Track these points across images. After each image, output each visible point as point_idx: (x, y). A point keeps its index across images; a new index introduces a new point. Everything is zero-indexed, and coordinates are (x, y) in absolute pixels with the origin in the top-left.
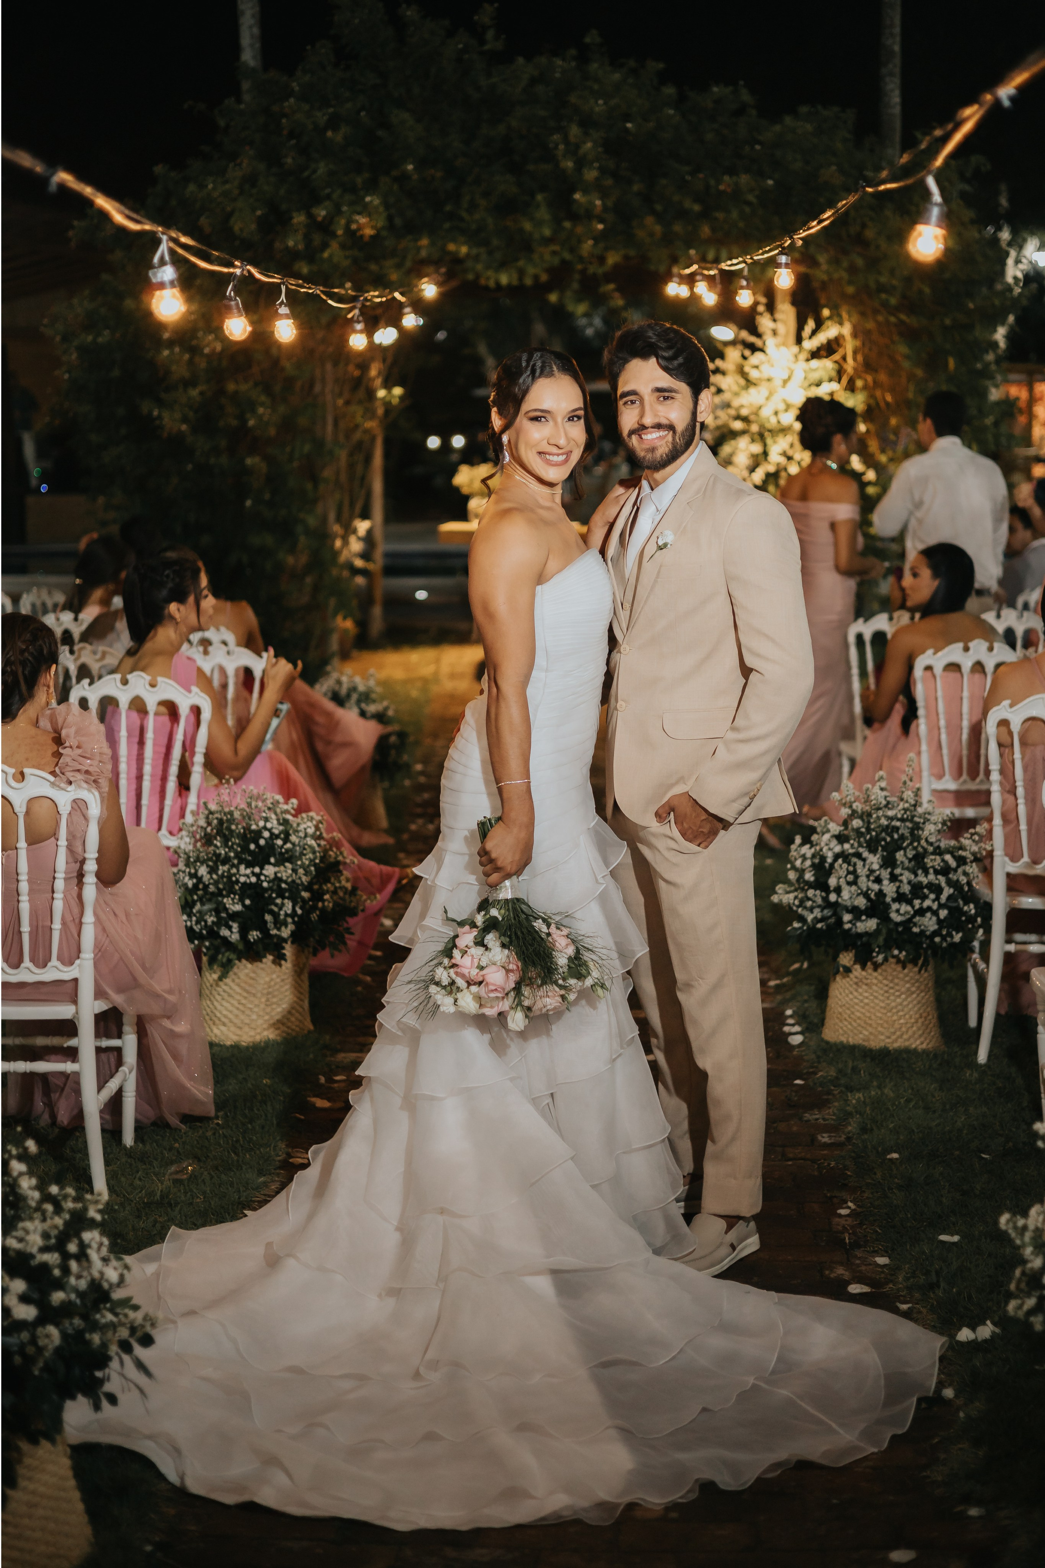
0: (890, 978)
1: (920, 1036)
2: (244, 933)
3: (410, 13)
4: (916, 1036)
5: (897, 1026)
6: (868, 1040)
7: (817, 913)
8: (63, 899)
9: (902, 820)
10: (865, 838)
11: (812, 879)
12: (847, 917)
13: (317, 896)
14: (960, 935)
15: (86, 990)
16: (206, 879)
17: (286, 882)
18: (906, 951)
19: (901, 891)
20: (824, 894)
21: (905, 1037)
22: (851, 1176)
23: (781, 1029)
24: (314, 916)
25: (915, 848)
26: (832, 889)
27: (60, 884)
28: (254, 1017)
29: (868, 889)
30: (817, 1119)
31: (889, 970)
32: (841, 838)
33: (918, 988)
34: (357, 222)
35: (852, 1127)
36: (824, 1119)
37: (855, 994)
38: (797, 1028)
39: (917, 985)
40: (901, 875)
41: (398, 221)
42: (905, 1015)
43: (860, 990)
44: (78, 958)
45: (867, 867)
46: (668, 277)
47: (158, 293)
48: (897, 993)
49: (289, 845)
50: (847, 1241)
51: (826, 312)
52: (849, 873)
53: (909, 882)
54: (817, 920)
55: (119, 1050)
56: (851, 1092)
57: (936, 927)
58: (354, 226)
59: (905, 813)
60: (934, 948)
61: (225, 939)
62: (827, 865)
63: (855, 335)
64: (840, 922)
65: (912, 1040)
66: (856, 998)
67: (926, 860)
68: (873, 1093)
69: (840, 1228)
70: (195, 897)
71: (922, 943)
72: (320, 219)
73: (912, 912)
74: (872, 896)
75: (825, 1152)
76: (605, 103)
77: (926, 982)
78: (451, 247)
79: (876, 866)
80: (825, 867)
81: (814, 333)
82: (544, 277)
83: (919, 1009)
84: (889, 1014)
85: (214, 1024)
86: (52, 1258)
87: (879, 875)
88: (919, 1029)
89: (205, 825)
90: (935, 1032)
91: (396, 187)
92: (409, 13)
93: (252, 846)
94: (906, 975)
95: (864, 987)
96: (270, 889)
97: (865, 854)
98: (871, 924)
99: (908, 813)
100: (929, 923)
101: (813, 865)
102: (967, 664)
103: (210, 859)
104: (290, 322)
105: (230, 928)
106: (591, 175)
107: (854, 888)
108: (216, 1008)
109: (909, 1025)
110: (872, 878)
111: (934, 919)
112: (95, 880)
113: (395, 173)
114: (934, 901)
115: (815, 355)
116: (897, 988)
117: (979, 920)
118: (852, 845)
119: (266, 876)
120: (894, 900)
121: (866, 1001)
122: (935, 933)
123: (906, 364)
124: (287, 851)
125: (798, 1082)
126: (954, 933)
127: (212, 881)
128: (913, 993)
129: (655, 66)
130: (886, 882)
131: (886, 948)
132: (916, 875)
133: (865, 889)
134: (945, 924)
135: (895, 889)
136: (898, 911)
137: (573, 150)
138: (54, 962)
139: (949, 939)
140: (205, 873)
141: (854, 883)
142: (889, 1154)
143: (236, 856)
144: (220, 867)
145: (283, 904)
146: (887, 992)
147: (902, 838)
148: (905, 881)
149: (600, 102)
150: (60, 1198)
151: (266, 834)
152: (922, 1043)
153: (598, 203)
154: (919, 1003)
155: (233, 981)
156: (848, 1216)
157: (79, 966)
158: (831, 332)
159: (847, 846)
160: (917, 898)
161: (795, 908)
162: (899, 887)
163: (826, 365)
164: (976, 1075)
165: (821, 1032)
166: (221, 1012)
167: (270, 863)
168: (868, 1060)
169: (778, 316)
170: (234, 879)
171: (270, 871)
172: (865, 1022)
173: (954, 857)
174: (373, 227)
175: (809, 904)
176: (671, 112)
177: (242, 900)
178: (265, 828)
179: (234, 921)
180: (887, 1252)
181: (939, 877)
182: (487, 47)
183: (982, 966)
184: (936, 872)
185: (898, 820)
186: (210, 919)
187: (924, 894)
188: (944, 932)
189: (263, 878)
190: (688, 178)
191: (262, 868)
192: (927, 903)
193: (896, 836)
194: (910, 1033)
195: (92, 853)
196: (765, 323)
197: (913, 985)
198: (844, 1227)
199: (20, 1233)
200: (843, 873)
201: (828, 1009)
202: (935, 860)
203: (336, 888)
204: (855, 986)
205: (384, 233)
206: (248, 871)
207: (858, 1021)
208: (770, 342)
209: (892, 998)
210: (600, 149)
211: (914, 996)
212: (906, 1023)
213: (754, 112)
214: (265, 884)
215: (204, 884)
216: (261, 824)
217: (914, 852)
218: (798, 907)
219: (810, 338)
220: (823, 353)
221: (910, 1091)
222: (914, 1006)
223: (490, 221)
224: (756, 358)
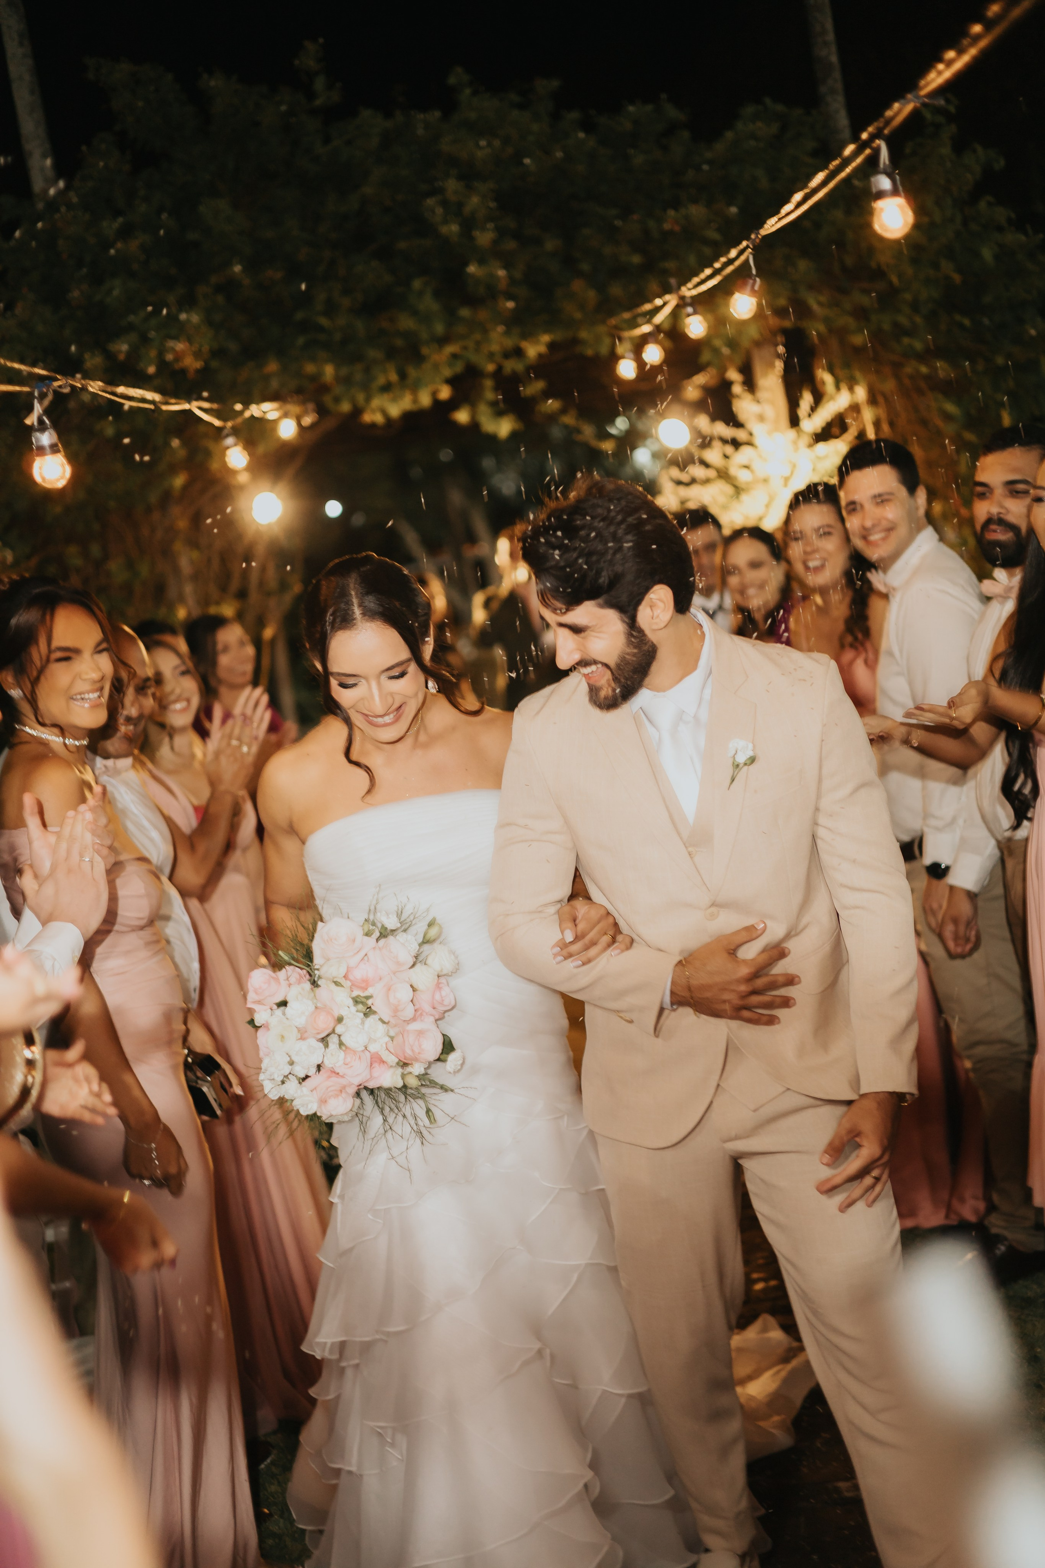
3: (214, 83)
41: (233, 347)
46: (614, 358)
51: (826, 378)
58: (167, 358)
72: (122, 357)
76: (489, 145)
78: (310, 368)
81: (813, 409)
82: (445, 393)
91: (220, 299)
92: (212, 83)
106: (484, 238)
113: (214, 279)
115: (824, 435)
123: (949, 429)
129: (546, 86)
137: (455, 210)
149: (483, 143)
153: (501, 273)
163: (837, 448)
169: (762, 394)
174: (197, 355)
176: (582, 136)
182: (318, 102)
190: (618, 223)
196: (745, 407)
205: (214, 364)
208: (759, 430)
210: (492, 205)
213: (686, 134)
219: (810, 415)
223: (360, 326)
224: (744, 455)
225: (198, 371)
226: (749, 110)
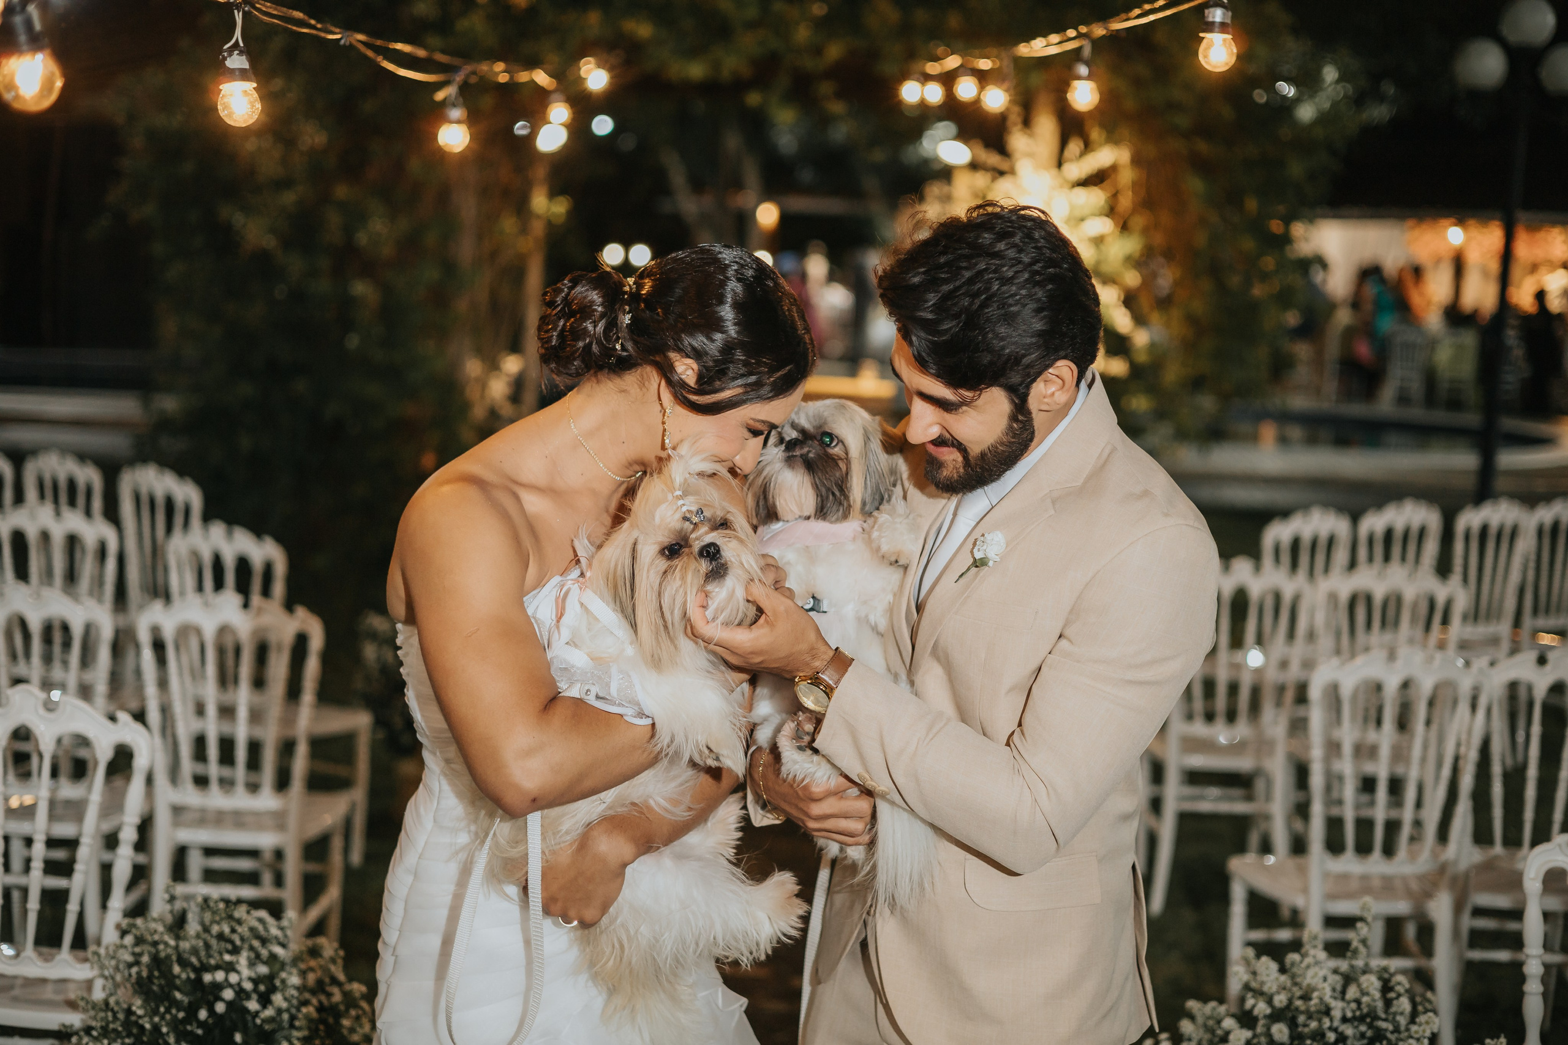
49: (269, 1012)
51: (1095, 134)
63: (1137, 161)
81: (1080, 156)
93: (203, 1014)
104: (250, 86)
115: (1085, 182)
151: (228, 994)
158: (1104, 156)
163: (1096, 197)
178: (227, 984)
196: (1018, 141)
208: (1025, 167)
216: (220, 976)
219: (1077, 160)
220: (1093, 181)
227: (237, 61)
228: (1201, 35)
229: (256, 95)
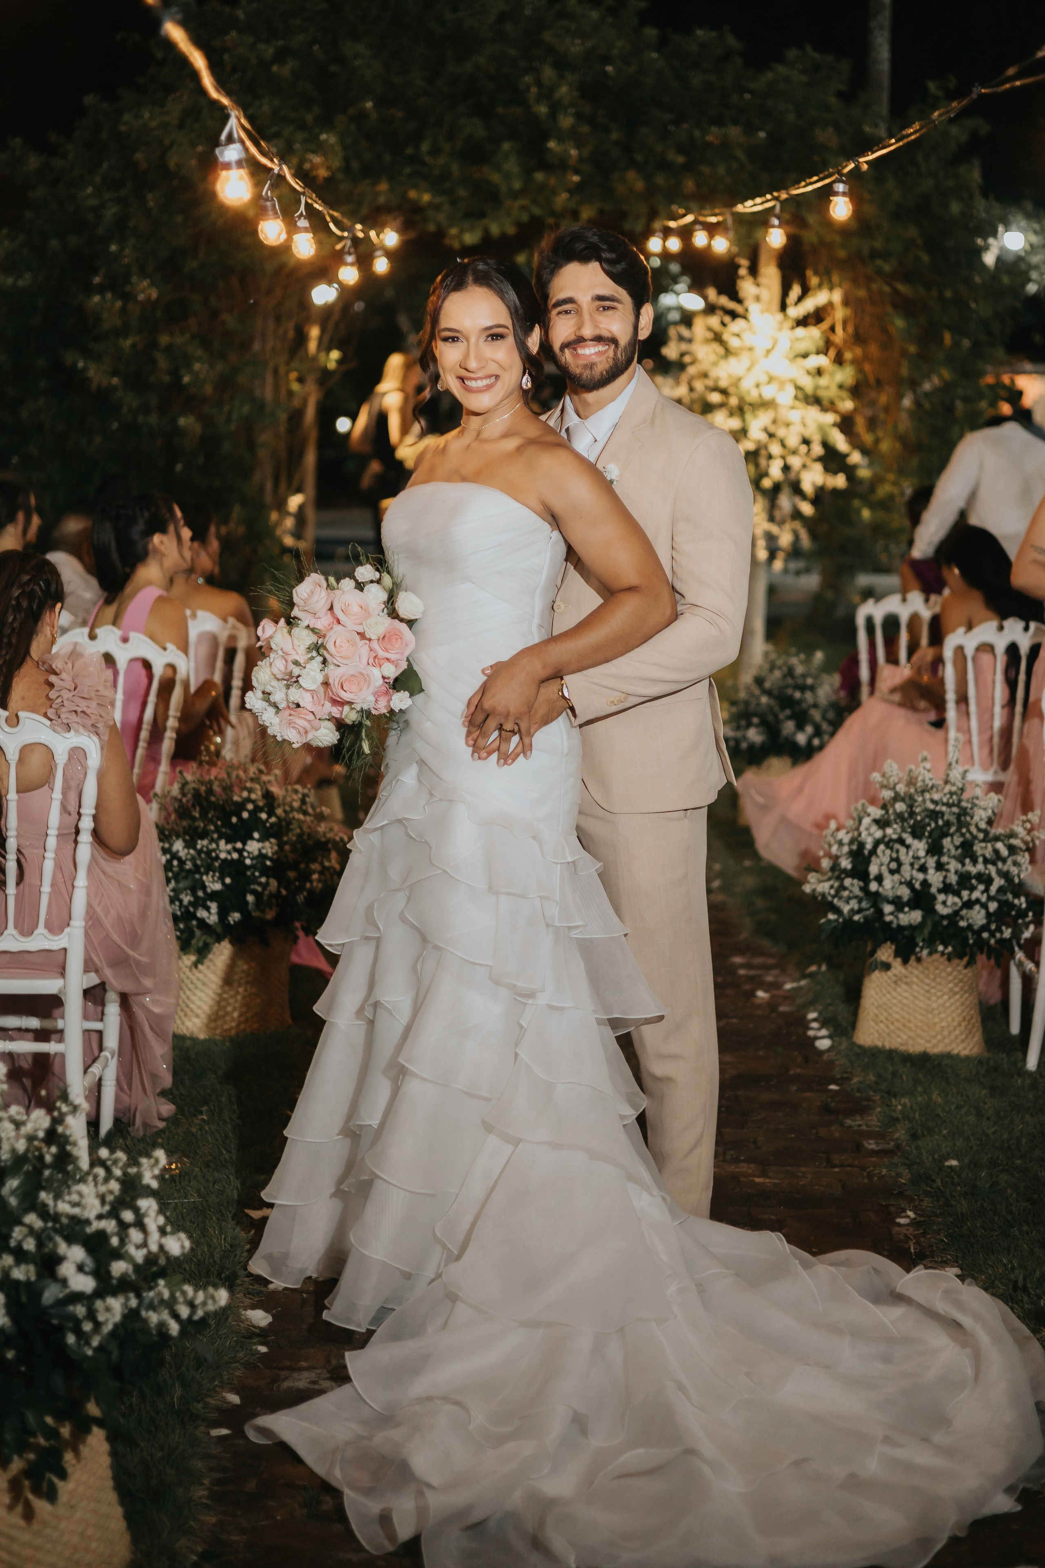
0: (932, 976)
1: (963, 1041)
2: (223, 914)
4: (959, 1040)
5: (938, 1028)
6: (906, 1044)
7: (854, 904)
8: (55, 859)
9: (948, 805)
10: (909, 824)
11: (849, 867)
12: (888, 908)
13: (305, 876)
14: (1010, 930)
15: (75, 963)
16: (182, 854)
17: (271, 859)
18: (953, 947)
19: (948, 881)
20: (861, 884)
21: (947, 1041)
22: (904, 1184)
23: (805, 1033)
24: (301, 898)
25: (963, 835)
26: (872, 877)
27: (52, 842)
28: (229, 1009)
29: (912, 879)
30: (860, 1126)
31: (932, 968)
32: (882, 823)
33: (962, 989)
34: (311, 161)
35: (900, 1133)
36: (867, 1126)
37: (894, 994)
38: (824, 1032)
39: (961, 984)
40: (948, 863)
41: (355, 165)
42: (947, 1017)
43: (899, 990)
44: (68, 925)
45: (911, 853)
46: (648, 233)
47: (224, 173)
48: (939, 994)
49: (273, 820)
50: (912, 1250)
51: (814, 278)
52: (892, 860)
53: (956, 872)
54: (853, 912)
55: (100, 1033)
56: (895, 1096)
57: (984, 921)
58: (307, 166)
59: (951, 797)
60: (981, 944)
61: (202, 923)
62: (866, 852)
63: (846, 302)
64: (880, 913)
65: (954, 1045)
66: (894, 998)
67: (975, 848)
68: (920, 1099)
69: (901, 1237)
70: (170, 874)
71: (967, 939)
73: (960, 904)
74: (917, 886)
75: (874, 1159)
76: (582, 44)
77: (970, 982)
79: (922, 853)
80: (863, 854)
81: (800, 299)
82: (512, 233)
83: (963, 1011)
84: (930, 1016)
85: (186, 1015)
86: (110, 1225)
87: (925, 863)
88: (962, 1033)
89: (179, 796)
90: (978, 1036)
91: (353, 126)
93: (234, 820)
94: (950, 974)
95: (904, 986)
96: (252, 867)
97: (909, 840)
98: (915, 916)
99: (955, 797)
100: (977, 916)
101: (852, 854)
102: (1001, 644)
103: (185, 833)
104: (310, 236)
105: (208, 909)
106: (566, 121)
107: (896, 877)
108: (188, 998)
109: (951, 1029)
110: (916, 866)
111: (983, 912)
112: (90, 839)
113: (351, 111)
114: (983, 892)
115: (803, 322)
116: (939, 987)
117: (1031, 914)
118: (895, 829)
119: (249, 853)
120: (940, 891)
121: (905, 1001)
122: (984, 928)
123: (900, 338)
124: (272, 825)
125: (833, 1087)
126: (1004, 928)
127: (189, 857)
128: (956, 993)
130: (931, 871)
131: (930, 943)
132: (963, 865)
133: (908, 878)
134: (993, 919)
135: (941, 879)
136: (944, 903)
137: (547, 94)
138: (41, 929)
139: (998, 935)
140: (180, 848)
141: (897, 871)
142: (946, 1160)
143: (217, 830)
144: (199, 842)
145: (268, 884)
146: (928, 991)
147: (948, 824)
148: (953, 870)
149: (577, 42)
150: (109, 1163)
151: (250, 807)
152: (965, 1049)
153: (573, 152)
154: (962, 1004)
155: (208, 968)
156: (908, 1225)
157: (69, 934)
158: (819, 299)
159: (889, 831)
160: (965, 889)
161: (830, 898)
162: (945, 877)
163: (813, 335)
164: (1028, 1081)
165: (852, 1036)
166: (193, 1003)
167: (252, 838)
168: (909, 1065)
169: (762, 280)
170: (214, 854)
171: (253, 847)
172: (904, 1025)
173: (1005, 845)
174: (329, 168)
175: (846, 894)
176: (655, 55)
177: (222, 879)
178: (249, 800)
179: (211, 901)
180: (957, 1262)
181: (990, 866)
183: (1030, 966)
184: (986, 861)
185: (943, 804)
186: (187, 899)
187: (972, 885)
188: (993, 927)
189: (245, 854)
190: (671, 128)
191: (244, 844)
192: (976, 895)
193: (940, 822)
194: (952, 1037)
195: (88, 809)
196: (747, 287)
197: (956, 985)
198: (906, 1235)
199: (75, 1198)
200: (886, 860)
201: (861, 1011)
202: (986, 847)
203: (324, 867)
204: (893, 985)
205: (339, 177)
206: (229, 847)
207: (897, 1024)
208: (754, 309)
209: (934, 998)
210: (576, 94)
211: (957, 997)
212: (948, 1026)
213: (738, 60)
214: (248, 862)
215: (180, 860)
216: (245, 794)
217: (961, 839)
218: (834, 897)
219: (796, 304)
220: (811, 320)
221: (959, 1097)
222: (957, 1008)
223: (455, 168)
224: (737, 326)
225: (325, 179)
226: (792, 54)
227: (303, 223)
228: (831, 198)
229: (312, 241)
